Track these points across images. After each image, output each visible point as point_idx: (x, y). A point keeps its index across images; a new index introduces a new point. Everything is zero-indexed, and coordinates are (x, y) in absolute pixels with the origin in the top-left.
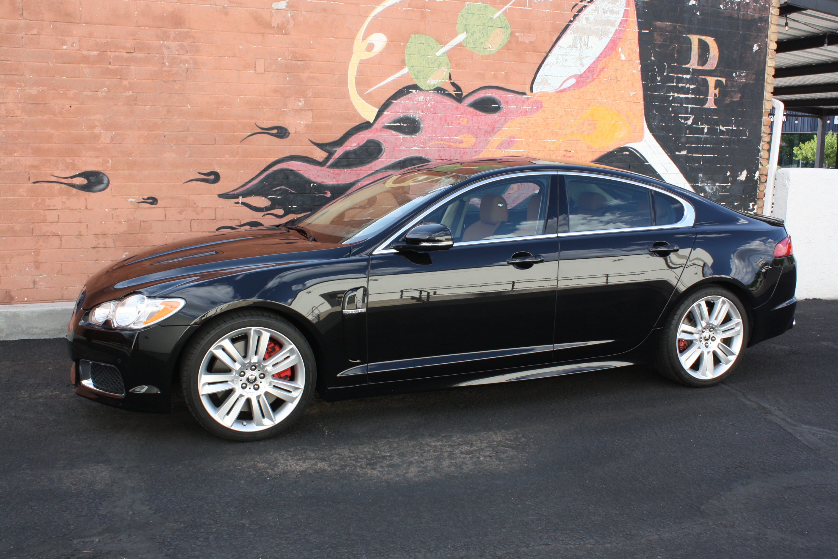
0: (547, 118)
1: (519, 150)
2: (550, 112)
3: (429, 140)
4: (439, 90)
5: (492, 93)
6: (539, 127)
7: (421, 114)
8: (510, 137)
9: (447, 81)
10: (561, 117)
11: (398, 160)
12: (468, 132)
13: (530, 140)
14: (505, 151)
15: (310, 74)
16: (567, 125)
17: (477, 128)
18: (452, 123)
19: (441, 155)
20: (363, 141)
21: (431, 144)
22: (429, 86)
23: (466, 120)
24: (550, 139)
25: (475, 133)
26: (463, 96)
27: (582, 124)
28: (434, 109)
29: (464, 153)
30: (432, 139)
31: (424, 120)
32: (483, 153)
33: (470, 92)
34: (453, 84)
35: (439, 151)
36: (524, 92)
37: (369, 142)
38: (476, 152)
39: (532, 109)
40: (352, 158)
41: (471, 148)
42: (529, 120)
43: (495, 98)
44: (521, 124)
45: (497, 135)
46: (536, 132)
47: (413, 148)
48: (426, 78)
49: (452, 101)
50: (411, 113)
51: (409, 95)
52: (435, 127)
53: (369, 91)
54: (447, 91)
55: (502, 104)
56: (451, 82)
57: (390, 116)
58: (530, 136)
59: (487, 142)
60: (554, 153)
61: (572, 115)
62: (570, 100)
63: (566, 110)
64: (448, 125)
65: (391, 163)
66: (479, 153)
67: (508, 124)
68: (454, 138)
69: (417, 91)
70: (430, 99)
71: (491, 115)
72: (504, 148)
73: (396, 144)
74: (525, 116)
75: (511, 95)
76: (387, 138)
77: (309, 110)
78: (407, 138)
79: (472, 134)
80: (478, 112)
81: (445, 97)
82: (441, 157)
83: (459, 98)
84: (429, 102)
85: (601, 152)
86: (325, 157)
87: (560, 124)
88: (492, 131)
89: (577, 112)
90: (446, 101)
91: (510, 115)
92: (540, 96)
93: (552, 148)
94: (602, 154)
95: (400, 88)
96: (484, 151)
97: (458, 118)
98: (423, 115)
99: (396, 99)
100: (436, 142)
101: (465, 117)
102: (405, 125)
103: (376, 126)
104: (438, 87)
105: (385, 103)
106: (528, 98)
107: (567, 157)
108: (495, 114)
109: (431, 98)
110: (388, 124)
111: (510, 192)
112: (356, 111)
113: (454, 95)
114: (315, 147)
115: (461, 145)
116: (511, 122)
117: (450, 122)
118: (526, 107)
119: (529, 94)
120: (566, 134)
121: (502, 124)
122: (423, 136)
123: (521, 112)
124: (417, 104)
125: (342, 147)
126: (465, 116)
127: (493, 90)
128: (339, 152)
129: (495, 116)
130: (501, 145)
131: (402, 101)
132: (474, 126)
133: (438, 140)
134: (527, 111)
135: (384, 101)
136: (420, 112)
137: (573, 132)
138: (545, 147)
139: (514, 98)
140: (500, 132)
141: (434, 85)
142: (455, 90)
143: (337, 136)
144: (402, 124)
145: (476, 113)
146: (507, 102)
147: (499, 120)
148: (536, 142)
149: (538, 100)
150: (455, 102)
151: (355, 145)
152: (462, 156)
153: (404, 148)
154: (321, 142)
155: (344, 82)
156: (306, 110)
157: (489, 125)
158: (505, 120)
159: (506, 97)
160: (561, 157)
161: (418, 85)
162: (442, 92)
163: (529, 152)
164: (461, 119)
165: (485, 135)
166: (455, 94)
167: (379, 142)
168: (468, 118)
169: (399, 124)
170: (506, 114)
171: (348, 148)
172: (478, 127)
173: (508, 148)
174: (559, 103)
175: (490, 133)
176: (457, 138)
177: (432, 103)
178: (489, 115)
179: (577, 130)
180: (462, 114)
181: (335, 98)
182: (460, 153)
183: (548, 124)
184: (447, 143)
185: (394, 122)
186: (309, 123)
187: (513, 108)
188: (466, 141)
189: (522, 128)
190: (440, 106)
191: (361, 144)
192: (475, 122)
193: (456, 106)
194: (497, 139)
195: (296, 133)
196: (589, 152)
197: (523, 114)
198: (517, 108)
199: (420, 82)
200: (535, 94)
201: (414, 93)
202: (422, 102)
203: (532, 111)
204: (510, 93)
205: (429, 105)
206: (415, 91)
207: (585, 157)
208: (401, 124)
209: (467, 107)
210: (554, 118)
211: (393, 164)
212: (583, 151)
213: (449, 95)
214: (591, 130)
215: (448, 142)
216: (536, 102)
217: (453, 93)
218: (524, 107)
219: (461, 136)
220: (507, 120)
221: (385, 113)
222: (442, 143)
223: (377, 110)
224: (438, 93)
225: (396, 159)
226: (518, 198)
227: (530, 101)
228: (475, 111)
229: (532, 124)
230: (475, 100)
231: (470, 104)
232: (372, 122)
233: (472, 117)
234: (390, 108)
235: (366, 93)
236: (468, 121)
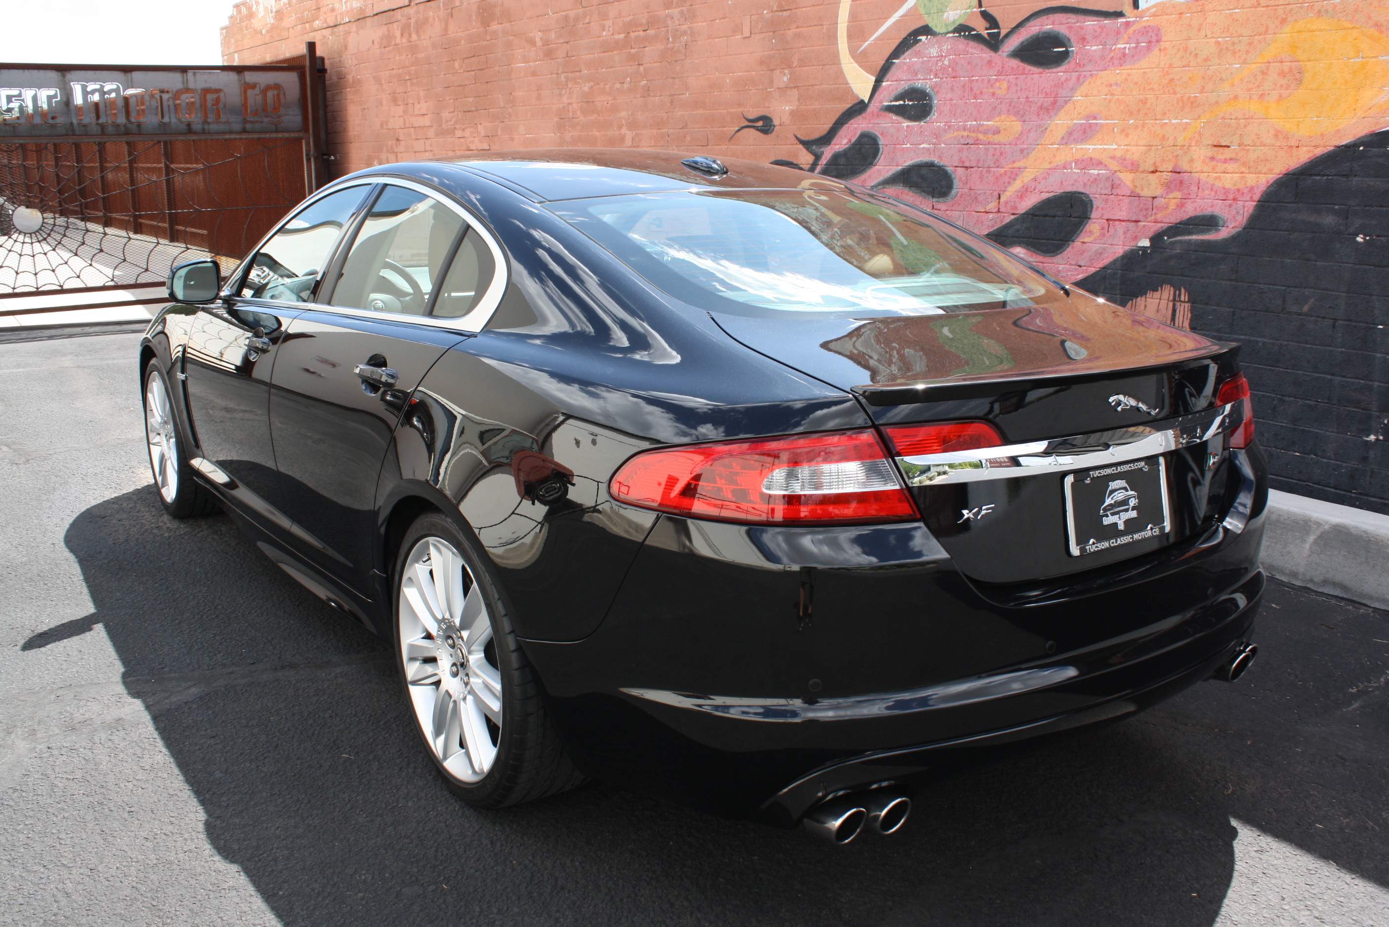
0: (1171, 66)
1: (1106, 147)
2: (1179, 50)
3: (945, 130)
4: (962, 30)
5: (1053, 24)
6: (1152, 89)
7: (934, 80)
8: (1088, 118)
9: (975, 10)
10: (1206, 60)
11: (900, 168)
12: (1008, 111)
13: (1131, 122)
14: (1077, 150)
15: (797, 30)
16: (1221, 79)
17: (1024, 100)
18: (981, 93)
19: (964, 159)
20: (855, 134)
21: (948, 136)
22: (946, 25)
23: (1005, 85)
24: (1176, 118)
25: (1021, 113)
26: (1002, 35)
27: (1263, 73)
28: (953, 69)
29: (1001, 154)
30: (949, 127)
31: (938, 92)
32: (1034, 153)
33: (1013, 25)
34: (985, 15)
35: (960, 151)
36: (1119, 10)
37: (864, 135)
38: (1022, 151)
39: (1137, 47)
40: (842, 165)
41: (1014, 143)
42: (1129, 75)
43: (1058, 33)
44: (1111, 85)
45: (1062, 113)
46: (1145, 102)
47: (922, 146)
48: (941, 11)
49: (982, 49)
50: (920, 79)
51: (917, 48)
52: (955, 104)
53: (863, 48)
54: (974, 30)
55: (1073, 43)
56: (981, 12)
57: (891, 88)
58: (1131, 114)
59: (1043, 129)
60: (1186, 153)
61: (1234, 53)
62: (1231, 14)
63: (1218, 43)
64: (975, 98)
65: (890, 174)
66: (1028, 154)
67: (1084, 89)
68: (985, 123)
69: (929, 37)
70: (947, 50)
71: (1050, 70)
72: (1076, 141)
73: (897, 138)
74: (1121, 65)
75: (1091, 23)
76: (885, 128)
77: (795, 87)
78: (913, 127)
79: (1016, 114)
80: (1028, 67)
81: (972, 44)
82: (963, 162)
83: (993, 43)
84: (945, 57)
85: (1316, 147)
86: (811, 163)
87: (1203, 78)
88: (1052, 106)
89: (1250, 44)
90: (974, 51)
91: (1087, 68)
92: (1154, 15)
93: (1180, 141)
94: (1319, 152)
95: (904, 35)
96: (1036, 150)
97: (992, 82)
98: (936, 82)
99: (897, 57)
100: (956, 134)
101: (1004, 80)
102: (910, 103)
103: (872, 108)
104: (960, 25)
105: (884, 65)
106: (1128, 24)
107: (1219, 161)
108: (1058, 69)
109: (949, 47)
110: (887, 104)
111: (1085, 240)
112: (847, 84)
113: (986, 36)
114: (801, 146)
115: (996, 138)
116: (1090, 83)
117: (978, 92)
118: (1123, 46)
119: (1131, 16)
120: (1217, 103)
121: (1072, 89)
122: (937, 123)
123: (1112, 58)
124: (929, 61)
125: (830, 146)
126: (1003, 77)
127: (1056, 15)
128: (828, 153)
129: (1059, 73)
130: (1074, 135)
131: (907, 59)
132: (1019, 98)
133: (958, 130)
134: (1124, 55)
135: (883, 62)
136: (932, 77)
137: (1236, 97)
138: (1164, 136)
139: (1097, 28)
140: (1069, 106)
141: (954, 21)
142: (988, 25)
143: (825, 127)
144: (907, 103)
145: (1024, 69)
146: (1084, 39)
147: (1067, 80)
148: (1143, 126)
149: (1151, 24)
150: (988, 50)
151: (845, 141)
152: (997, 160)
153: (908, 145)
154: (807, 139)
155: (832, 37)
156: (791, 88)
157: (1047, 94)
158: (1078, 78)
159: (1082, 28)
160: (1204, 162)
161: (930, 26)
162: (967, 33)
163: (1127, 150)
164: (998, 84)
165: (1038, 115)
166: (988, 33)
167: (875, 135)
168: (1009, 81)
169: (901, 102)
170: (1080, 65)
171: (838, 147)
172: (1027, 98)
173: (1083, 140)
174: (1201, 25)
175: (1048, 110)
176: (990, 123)
177: (951, 57)
178: (1047, 71)
179: (1249, 90)
180: (999, 73)
181: (824, 65)
182: (994, 155)
183: (1173, 79)
184: (973, 135)
185: (896, 99)
186: (795, 108)
187: (1095, 51)
188: (1005, 130)
189: (1113, 95)
190: (963, 62)
191: (853, 140)
192: (1021, 89)
193: (989, 59)
194: (1061, 122)
195: (780, 125)
196: (1281, 147)
197: (1116, 62)
198: (1103, 49)
199: (933, 19)
200: (1143, 11)
201: (924, 43)
202: (936, 57)
203: (1136, 54)
204: (1090, 18)
205: (946, 62)
206: (925, 37)
207: (1267, 160)
208: (905, 102)
209: (1007, 60)
210: (1188, 66)
211: (893, 174)
212: (1262, 145)
213: (978, 38)
214: (1287, 89)
215: (974, 132)
216: (1146, 30)
217: (985, 33)
218: (1119, 46)
219: (997, 119)
220: (1081, 80)
221: (884, 84)
222: (965, 134)
223: (873, 79)
224: (960, 36)
225: (898, 166)
226: (1101, 254)
227: (1131, 30)
228: (1022, 65)
229: (1136, 83)
230: (1022, 43)
231: (1013, 51)
232: (866, 101)
233: (1017, 78)
234: (889, 76)
235: (859, 51)
236: (1008, 88)
